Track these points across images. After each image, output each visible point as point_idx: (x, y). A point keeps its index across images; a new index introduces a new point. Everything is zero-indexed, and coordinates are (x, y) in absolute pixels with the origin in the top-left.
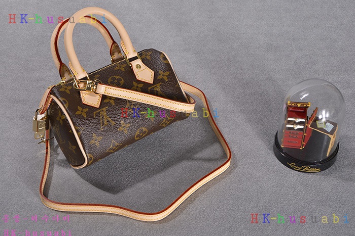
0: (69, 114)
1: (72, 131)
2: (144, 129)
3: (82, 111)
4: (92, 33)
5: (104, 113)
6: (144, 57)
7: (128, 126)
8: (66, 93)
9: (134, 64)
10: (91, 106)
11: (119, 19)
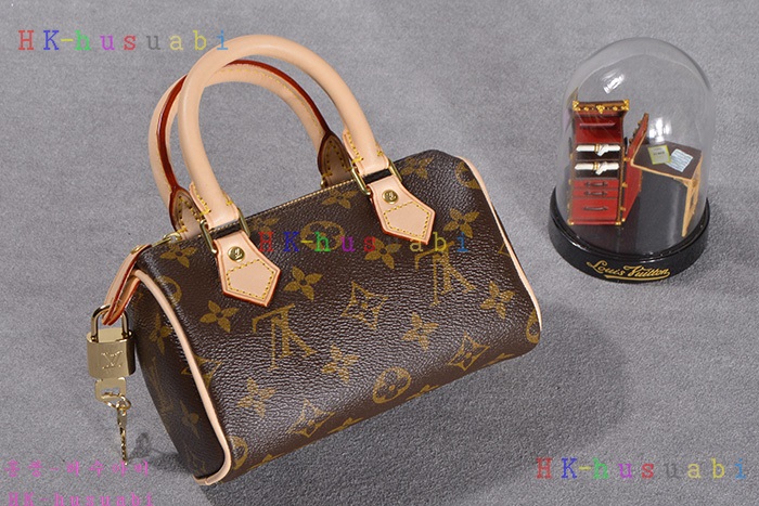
0: (181, 322)
1: (189, 371)
2: (401, 373)
3: (219, 315)
4: (247, 95)
5: (282, 320)
6: (407, 171)
7: (352, 359)
8: (179, 264)
9: (379, 189)
10: (247, 301)
11: (322, 55)
